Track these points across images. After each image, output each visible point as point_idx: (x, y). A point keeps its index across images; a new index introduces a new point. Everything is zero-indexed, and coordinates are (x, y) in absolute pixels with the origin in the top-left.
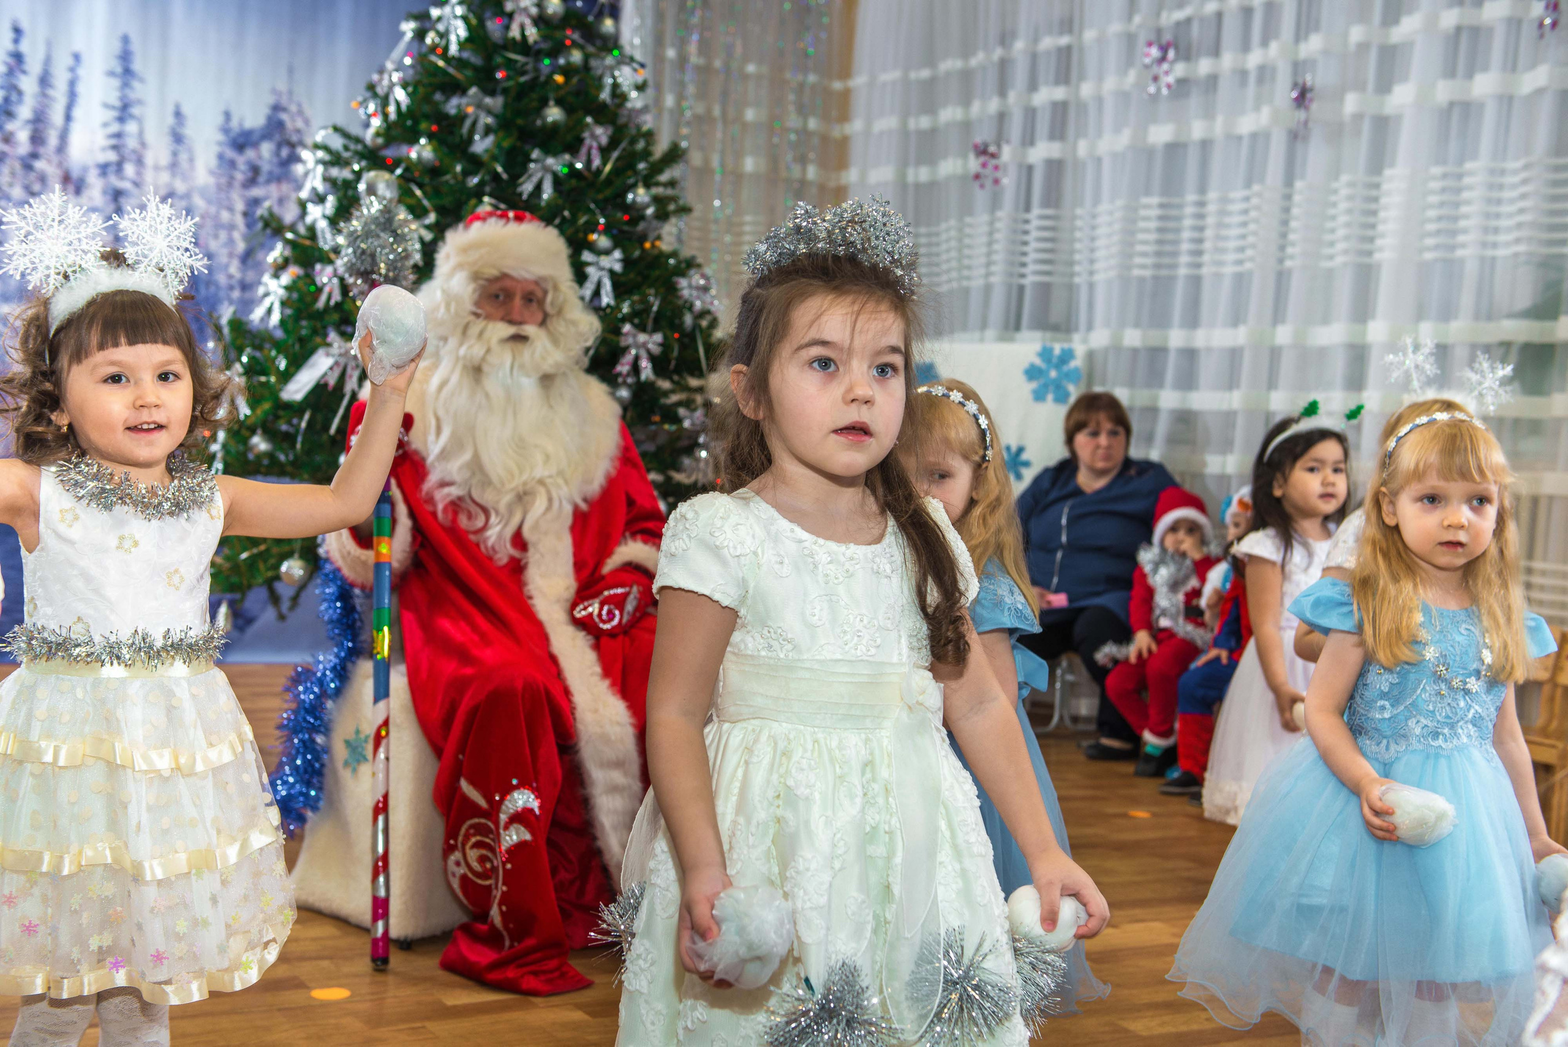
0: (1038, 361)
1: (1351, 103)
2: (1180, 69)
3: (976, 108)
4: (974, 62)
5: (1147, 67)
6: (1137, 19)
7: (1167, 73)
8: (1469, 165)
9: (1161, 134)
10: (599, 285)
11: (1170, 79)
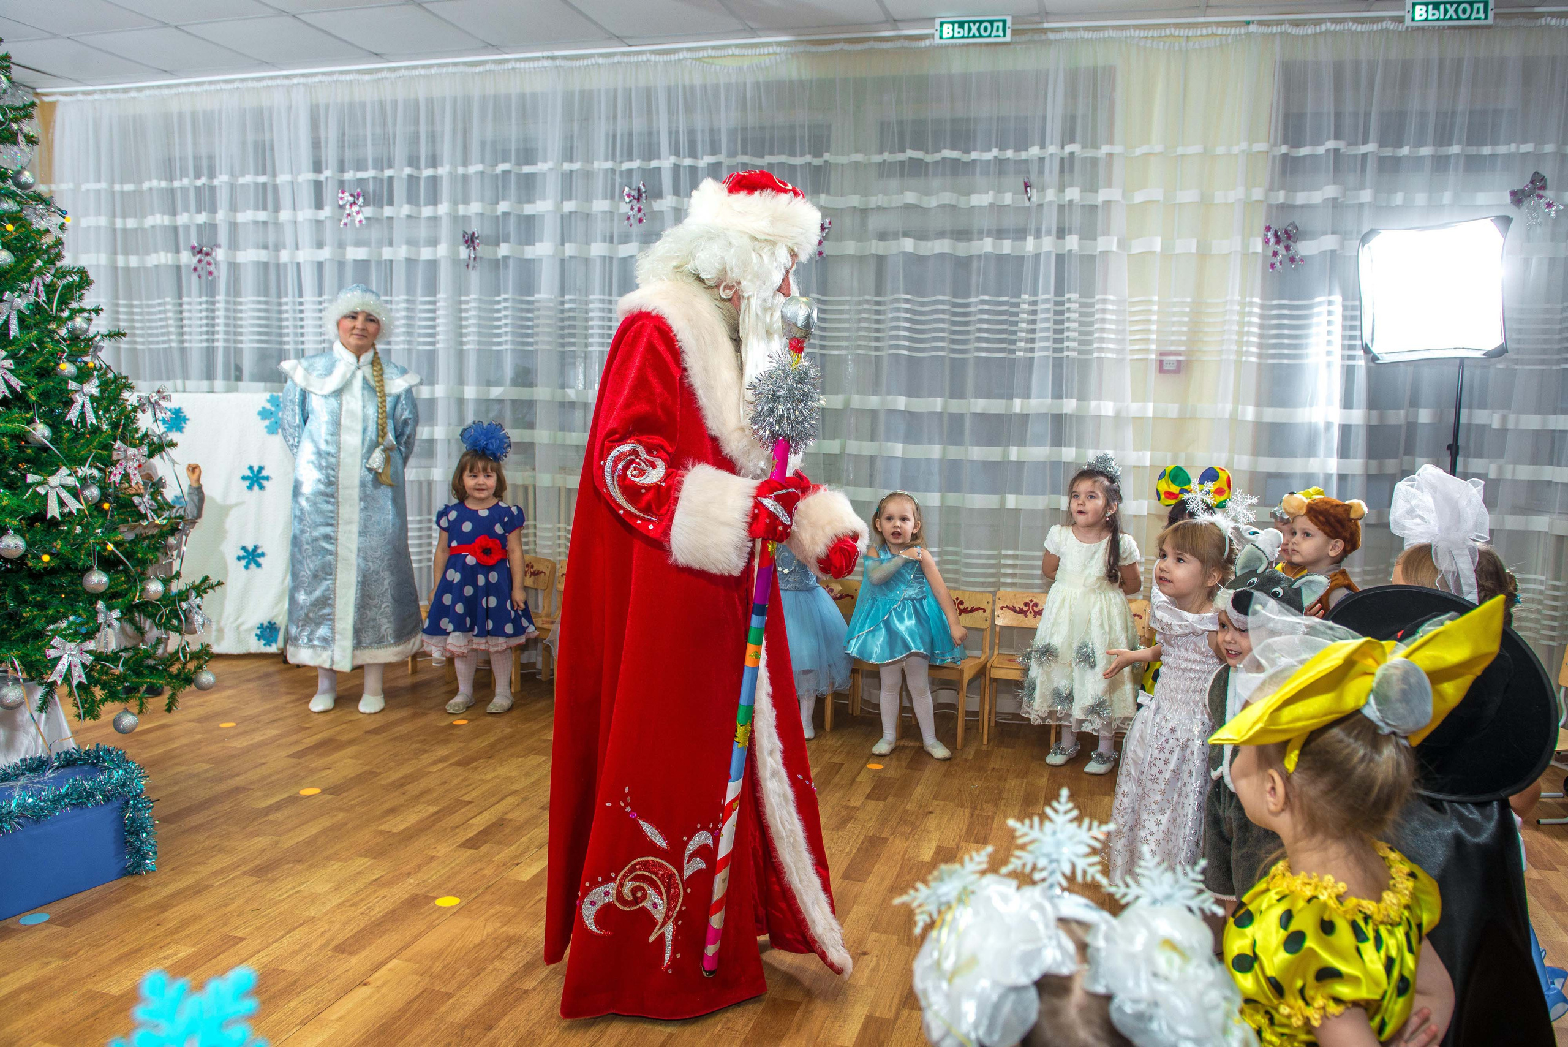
0: (268, 406)
1: (504, 250)
2: (368, 211)
3: (183, 219)
4: (177, 184)
5: (342, 207)
6: (327, 173)
7: (358, 213)
8: (591, 297)
9: (355, 253)
10: (83, 406)
11: (360, 217)
